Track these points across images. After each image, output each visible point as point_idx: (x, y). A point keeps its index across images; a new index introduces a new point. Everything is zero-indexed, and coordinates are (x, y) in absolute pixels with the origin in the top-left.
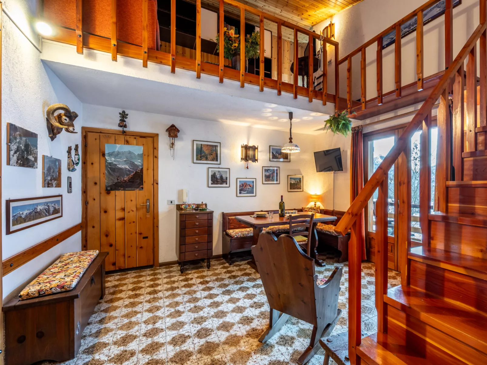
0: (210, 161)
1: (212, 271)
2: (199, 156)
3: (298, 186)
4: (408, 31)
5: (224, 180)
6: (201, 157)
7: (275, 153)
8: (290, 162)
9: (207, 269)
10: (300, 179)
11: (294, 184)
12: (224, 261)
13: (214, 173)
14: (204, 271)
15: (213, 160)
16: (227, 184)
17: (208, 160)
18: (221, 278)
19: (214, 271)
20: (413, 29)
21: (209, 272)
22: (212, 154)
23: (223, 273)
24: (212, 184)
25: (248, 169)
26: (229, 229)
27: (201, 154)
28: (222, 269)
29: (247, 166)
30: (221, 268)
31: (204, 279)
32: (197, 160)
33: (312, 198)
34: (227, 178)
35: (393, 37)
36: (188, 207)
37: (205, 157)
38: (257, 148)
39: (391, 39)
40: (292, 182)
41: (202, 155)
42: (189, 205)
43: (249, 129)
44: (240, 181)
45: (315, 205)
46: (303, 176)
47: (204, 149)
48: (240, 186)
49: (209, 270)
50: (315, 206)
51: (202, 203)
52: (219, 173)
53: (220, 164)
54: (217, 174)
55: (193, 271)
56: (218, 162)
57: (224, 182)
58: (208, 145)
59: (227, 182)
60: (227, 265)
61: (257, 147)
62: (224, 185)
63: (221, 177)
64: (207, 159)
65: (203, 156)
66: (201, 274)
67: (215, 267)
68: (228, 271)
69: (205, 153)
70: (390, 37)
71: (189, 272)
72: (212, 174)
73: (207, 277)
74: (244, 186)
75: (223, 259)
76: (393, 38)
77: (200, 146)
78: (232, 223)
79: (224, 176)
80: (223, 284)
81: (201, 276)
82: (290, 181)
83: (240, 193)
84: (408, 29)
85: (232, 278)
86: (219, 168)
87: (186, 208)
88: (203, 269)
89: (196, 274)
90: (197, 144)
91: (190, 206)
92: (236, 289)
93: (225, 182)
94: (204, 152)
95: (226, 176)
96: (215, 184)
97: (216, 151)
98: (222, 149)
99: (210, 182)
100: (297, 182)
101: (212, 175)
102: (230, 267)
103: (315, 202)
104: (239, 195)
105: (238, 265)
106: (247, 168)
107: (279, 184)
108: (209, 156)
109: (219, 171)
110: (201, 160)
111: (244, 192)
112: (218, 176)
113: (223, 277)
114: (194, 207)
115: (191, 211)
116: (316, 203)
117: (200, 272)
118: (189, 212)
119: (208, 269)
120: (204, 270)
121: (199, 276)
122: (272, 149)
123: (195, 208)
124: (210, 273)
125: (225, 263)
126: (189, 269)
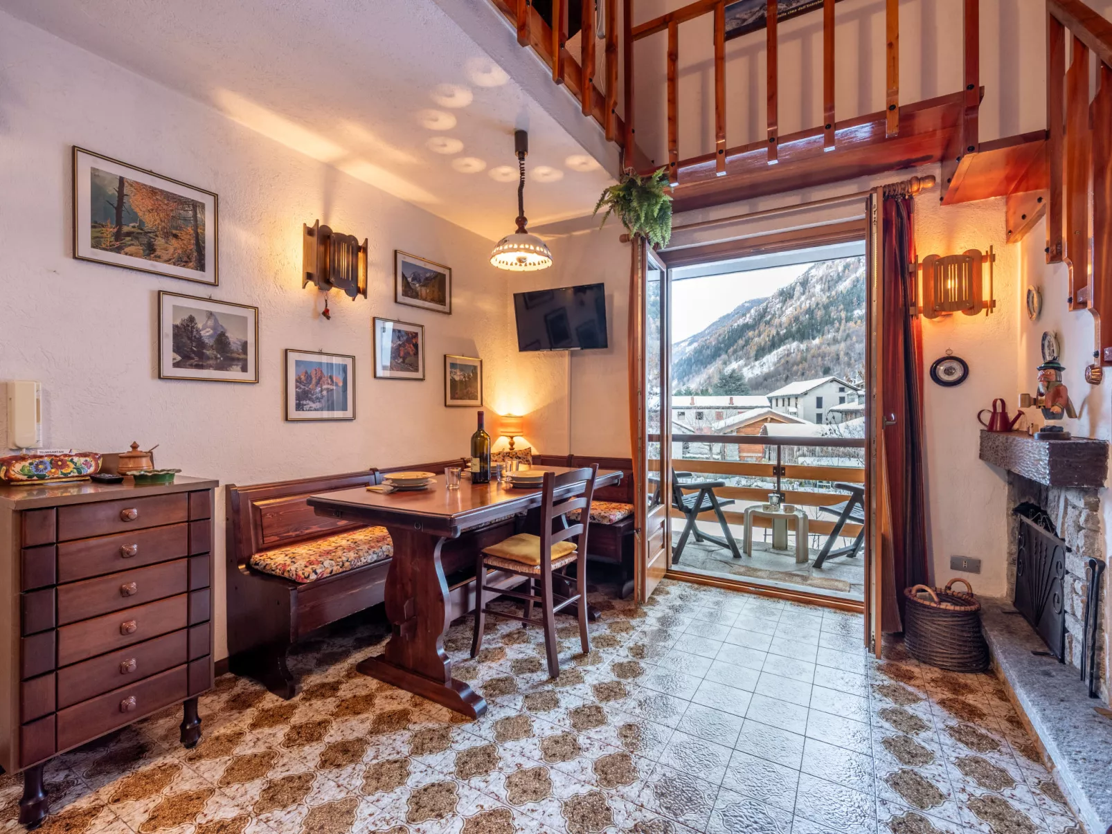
0: (168, 261)
1: (218, 754)
2: (111, 230)
3: (469, 389)
4: (786, 12)
5: (232, 352)
6: (118, 236)
7: (410, 280)
8: (450, 313)
9: (183, 752)
10: (475, 367)
11: (461, 381)
12: (244, 685)
13: (186, 317)
14: (175, 767)
15: (182, 261)
16: (244, 369)
17: (158, 258)
18: (290, 779)
19: (227, 751)
20: (797, 8)
21: (205, 764)
22: (176, 236)
23: (284, 750)
24: (177, 365)
25: (328, 318)
26: (261, 550)
27: (119, 223)
28: (267, 730)
29: (323, 309)
30: (254, 726)
31: (200, 819)
32: (96, 243)
33: (503, 425)
34: (245, 345)
35: (746, 17)
36: (50, 471)
37: (145, 240)
38: (364, 249)
39: (739, 21)
40: (457, 378)
41: (125, 229)
42: (58, 462)
43: (330, 174)
44: (298, 363)
45: (512, 444)
46: (481, 361)
47: (137, 203)
48: (298, 381)
49: (200, 757)
50: (512, 449)
51: (134, 447)
52: (210, 323)
53: (215, 285)
54: (200, 326)
55: (108, 790)
56: (208, 276)
57: (233, 359)
58: (153, 191)
59: (245, 360)
60: (271, 700)
61: (361, 243)
62: (234, 374)
63: (221, 341)
64: (150, 251)
65: (129, 234)
66: (166, 790)
67: (222, 730)
68: (297, 729)
69: (142, 223)
70: (738, 16)
71: (84, 803)
72: (178, 322)
73: (210, 801)
74: (314, 381)
75: (236, 680)
76: (745, 20)
77: (117, 184)
78: (269, 526)
79: (233, 337)
80: (320, 809)
81: (171, 804)
82: (451, 372)
83: (299, 407)
84: (785, 6)
85: (340, 759)
86: (210, 300)
87: (42, 477)
88: (159, 761)
89: (130, 802)
90: (93, 169)
91: (64, 465)
92: (403, 816)
93: (238, 359)
94: (134, 217)
95: (244, 339)
96: (192, 366)
97: (198, 226)
98: (225, 226)
99: (169, 355)
100: (469, 376)
101: (175, 327)
102: (294, 707)
103: (512, 437)
104: (293, 413)
105: (323, 685)
106: (326, 313)
107: (422, 380)
108: (160, 242)
109: (210, 315)
110: (118, 250)
111: (314, 406)
112: (207, 334)
113: (298, 769)
114: (92, 470)
115: (74, 492)
116: (515, 439)
117: (153, 782)
118: (58, 494)
119: (192, 752)
120: (170, 760)
121: (157, 809)
122: (403, 262)
123: (95, 473)
124: (213, 769)
125: (258, 696)
126: (69, 784)
